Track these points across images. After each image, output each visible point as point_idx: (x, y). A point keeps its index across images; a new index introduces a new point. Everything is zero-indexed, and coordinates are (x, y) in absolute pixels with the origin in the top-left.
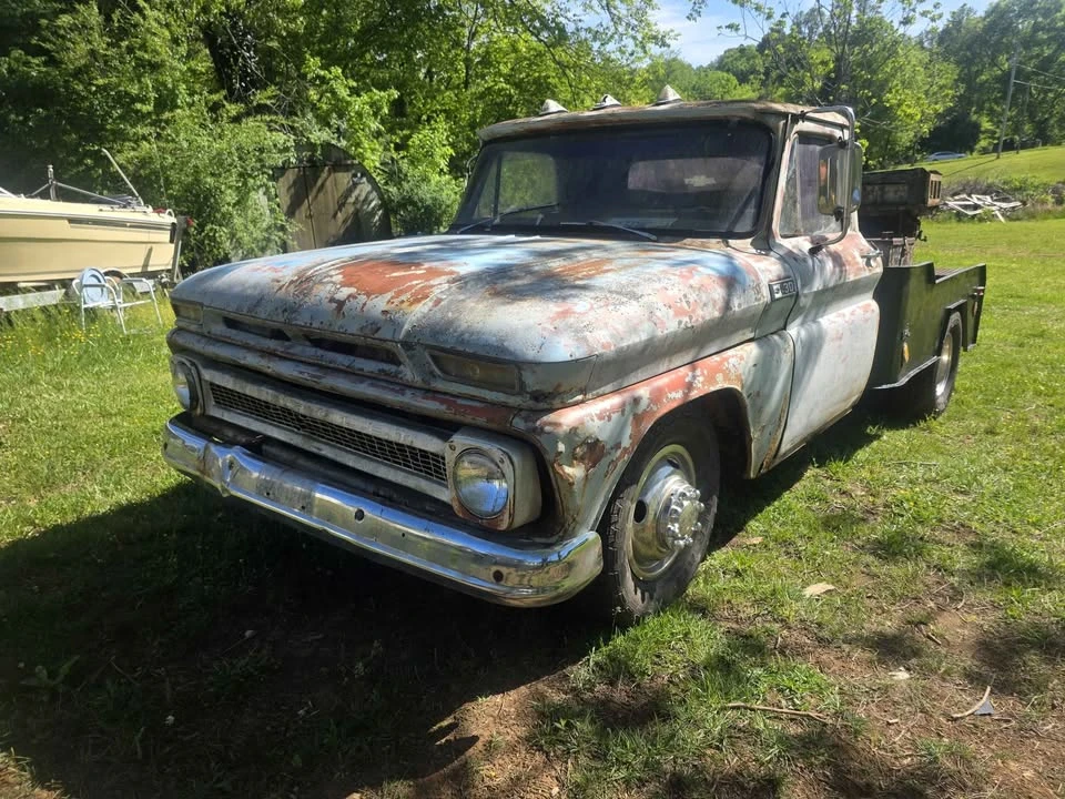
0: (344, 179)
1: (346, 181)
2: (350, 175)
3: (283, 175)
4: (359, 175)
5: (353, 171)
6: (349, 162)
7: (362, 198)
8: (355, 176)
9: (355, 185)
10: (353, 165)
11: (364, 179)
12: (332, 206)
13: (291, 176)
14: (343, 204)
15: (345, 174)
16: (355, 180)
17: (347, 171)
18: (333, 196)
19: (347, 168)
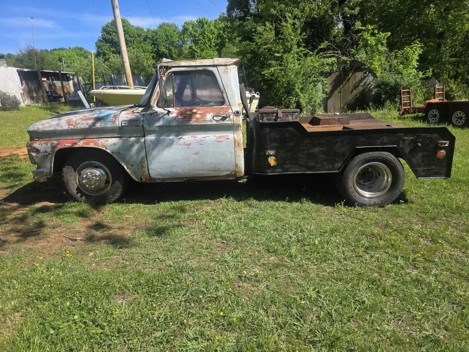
0: (359, 75)
1: (360, 76)
2: (363, 73)
3: (330, 75)
4: (367, 73)
5: (365, 71)
6: (363, 67)
7: (368, 83)
8: (365, 73)
9: (365, 78)
10: (364, 68)
11: (370, 74)
12: (351, 87)
13: (334, 76)
14: (357, 87)
15: (360, 73)
16: (365, 75)
17: (361, 71)
18: (352, 83)
19: (361, 70)
